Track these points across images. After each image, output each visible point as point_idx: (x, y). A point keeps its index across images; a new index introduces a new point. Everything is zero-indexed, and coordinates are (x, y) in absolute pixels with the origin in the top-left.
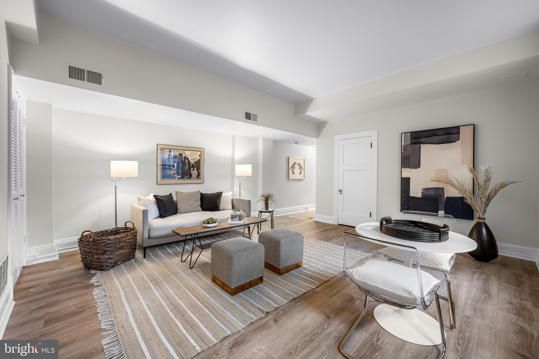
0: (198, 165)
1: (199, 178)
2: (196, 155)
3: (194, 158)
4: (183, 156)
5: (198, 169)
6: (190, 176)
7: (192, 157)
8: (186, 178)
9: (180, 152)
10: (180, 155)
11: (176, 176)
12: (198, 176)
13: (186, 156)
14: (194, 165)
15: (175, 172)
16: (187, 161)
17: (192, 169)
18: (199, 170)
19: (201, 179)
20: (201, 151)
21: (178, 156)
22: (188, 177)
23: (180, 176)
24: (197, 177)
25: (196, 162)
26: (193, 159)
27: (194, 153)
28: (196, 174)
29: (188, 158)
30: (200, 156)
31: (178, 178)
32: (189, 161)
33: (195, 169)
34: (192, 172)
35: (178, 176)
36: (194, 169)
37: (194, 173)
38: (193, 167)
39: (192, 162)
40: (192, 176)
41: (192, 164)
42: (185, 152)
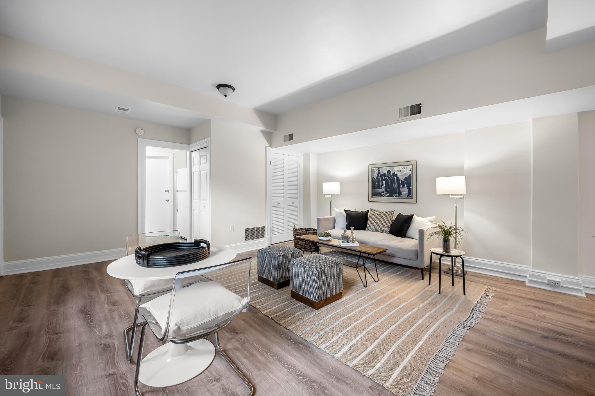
0: (408, 181)
1: (411, 196)
2: (405, 169)
3: (404, 174)
4: (392, 173)
5: (409, 186)
6: (400, 194)
7: (401, 173)
8: (394, 196)
9: (388, 169)
10: (389, 172)
11: (385, 194)
12: (410, 193)
13: (395, 173)
14: (404, 182)
15: (383, 190)
16: (395, 178)
17: (401, 186)
18: (410, 188)
19: (412, 198)
20: (412, 165)
21: (386, 173)
22: (397, 195)
23: (389, 194)
24: (408, 196)
25: (406, 179)
26: (402, 175)
27: (403, 168)
28: (407, 192)
29: (397, 175)
30: (411, 171)
31: (387, 196)
32: (398, 178)
33: (406, 186)
34: (401, 190)
35: (386, 194)
36: (403, 187)
37: (404, 190)
38: (403, 183)
39: (402, 178)
40: (401, 194)
41: (402, 181)
42: (393, 168)
